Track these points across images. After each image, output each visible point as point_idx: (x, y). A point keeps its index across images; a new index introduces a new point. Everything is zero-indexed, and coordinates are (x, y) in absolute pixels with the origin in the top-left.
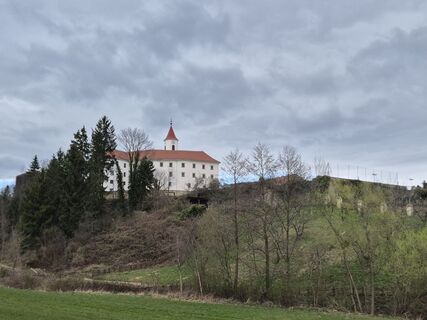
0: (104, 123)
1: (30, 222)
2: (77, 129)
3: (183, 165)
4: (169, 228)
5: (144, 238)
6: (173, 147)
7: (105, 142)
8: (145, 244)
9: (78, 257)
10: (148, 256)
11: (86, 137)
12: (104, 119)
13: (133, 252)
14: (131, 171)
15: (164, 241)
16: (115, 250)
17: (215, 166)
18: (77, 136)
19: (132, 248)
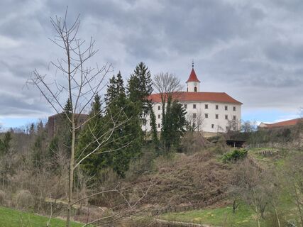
0: (141, 69)
1: (88, 164)
2: (113, 74)
3: (206, 107)
4: (213, 171)
5: (191, 180)
6: (195, 88)
7: (143, 87)
8: (193, 186)
9: (134, 197)
10: (199, 197)
11: (122, 82)
12: (141, 65)
13: (183, 193)
14: (163, 114)
15: (211, 184)
16: (166, 190)
17: (237, 107)
18: (112, 81)
19: (181, 189)
